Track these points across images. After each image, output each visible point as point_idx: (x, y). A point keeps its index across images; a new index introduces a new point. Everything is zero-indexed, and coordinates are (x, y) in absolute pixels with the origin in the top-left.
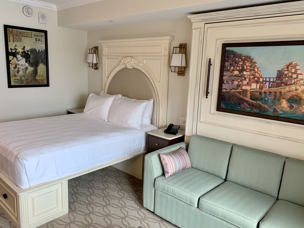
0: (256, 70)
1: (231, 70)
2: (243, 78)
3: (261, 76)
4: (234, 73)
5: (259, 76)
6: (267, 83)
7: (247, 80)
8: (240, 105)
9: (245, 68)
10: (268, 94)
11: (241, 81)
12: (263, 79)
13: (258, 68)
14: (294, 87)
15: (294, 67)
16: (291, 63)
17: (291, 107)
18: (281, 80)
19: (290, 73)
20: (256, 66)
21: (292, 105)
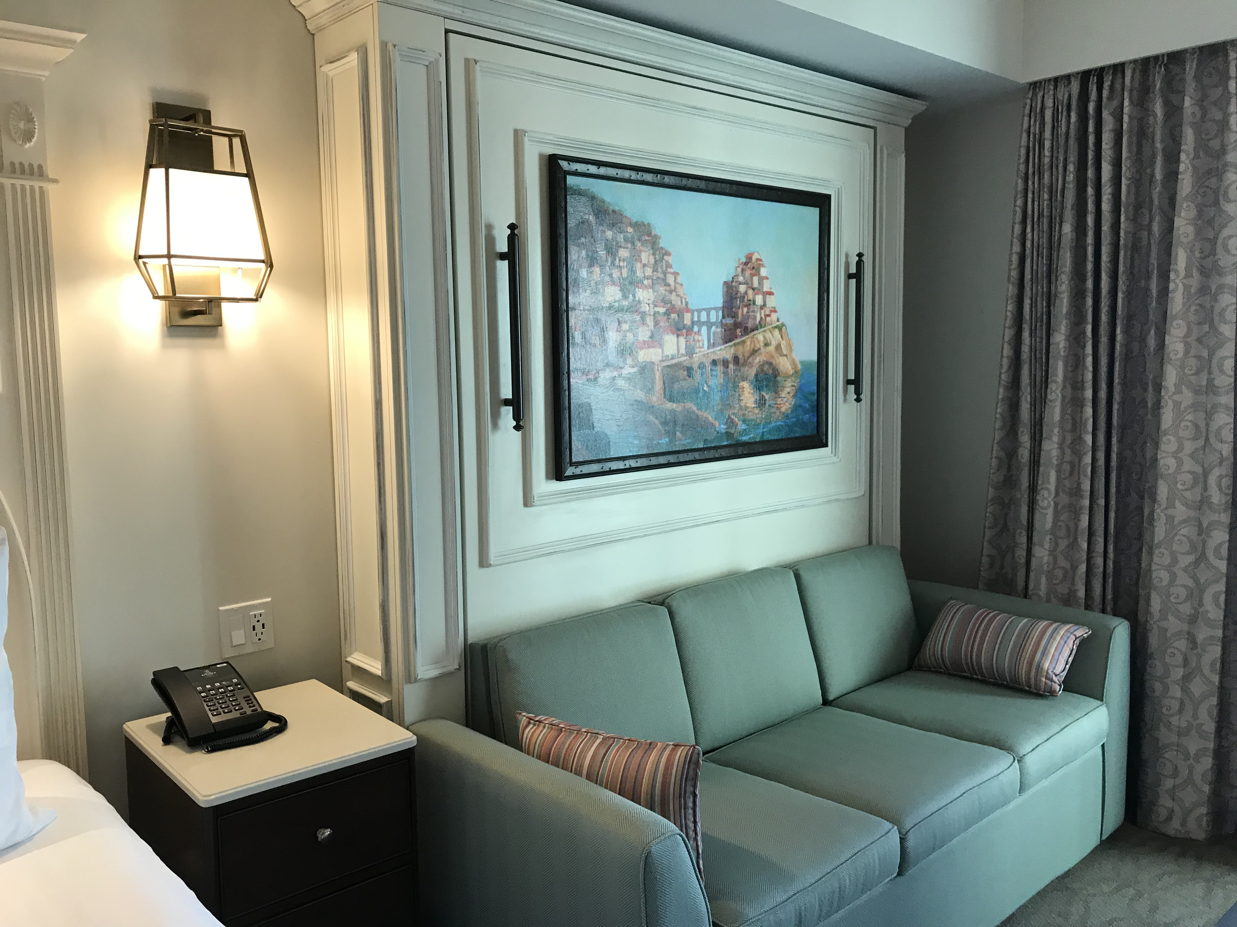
0: (671, 279)
1: (593, 284)
2: (638, 318)
3: (687, 303)
4: (603, 295)
5: (682, 302)
6: (704, 329)
7: (650, 321)
9: (639, 274)
10: (709, 367)
11: (630, 329)
12: (692, 315)
13: (676, 274)
14: (761, 337)
15: (756, 270)
16: (749, 258)
17: (761, 403)
18: (735, 316)
19: (750, 292)
20: (669, 266)
21: (762, 398)
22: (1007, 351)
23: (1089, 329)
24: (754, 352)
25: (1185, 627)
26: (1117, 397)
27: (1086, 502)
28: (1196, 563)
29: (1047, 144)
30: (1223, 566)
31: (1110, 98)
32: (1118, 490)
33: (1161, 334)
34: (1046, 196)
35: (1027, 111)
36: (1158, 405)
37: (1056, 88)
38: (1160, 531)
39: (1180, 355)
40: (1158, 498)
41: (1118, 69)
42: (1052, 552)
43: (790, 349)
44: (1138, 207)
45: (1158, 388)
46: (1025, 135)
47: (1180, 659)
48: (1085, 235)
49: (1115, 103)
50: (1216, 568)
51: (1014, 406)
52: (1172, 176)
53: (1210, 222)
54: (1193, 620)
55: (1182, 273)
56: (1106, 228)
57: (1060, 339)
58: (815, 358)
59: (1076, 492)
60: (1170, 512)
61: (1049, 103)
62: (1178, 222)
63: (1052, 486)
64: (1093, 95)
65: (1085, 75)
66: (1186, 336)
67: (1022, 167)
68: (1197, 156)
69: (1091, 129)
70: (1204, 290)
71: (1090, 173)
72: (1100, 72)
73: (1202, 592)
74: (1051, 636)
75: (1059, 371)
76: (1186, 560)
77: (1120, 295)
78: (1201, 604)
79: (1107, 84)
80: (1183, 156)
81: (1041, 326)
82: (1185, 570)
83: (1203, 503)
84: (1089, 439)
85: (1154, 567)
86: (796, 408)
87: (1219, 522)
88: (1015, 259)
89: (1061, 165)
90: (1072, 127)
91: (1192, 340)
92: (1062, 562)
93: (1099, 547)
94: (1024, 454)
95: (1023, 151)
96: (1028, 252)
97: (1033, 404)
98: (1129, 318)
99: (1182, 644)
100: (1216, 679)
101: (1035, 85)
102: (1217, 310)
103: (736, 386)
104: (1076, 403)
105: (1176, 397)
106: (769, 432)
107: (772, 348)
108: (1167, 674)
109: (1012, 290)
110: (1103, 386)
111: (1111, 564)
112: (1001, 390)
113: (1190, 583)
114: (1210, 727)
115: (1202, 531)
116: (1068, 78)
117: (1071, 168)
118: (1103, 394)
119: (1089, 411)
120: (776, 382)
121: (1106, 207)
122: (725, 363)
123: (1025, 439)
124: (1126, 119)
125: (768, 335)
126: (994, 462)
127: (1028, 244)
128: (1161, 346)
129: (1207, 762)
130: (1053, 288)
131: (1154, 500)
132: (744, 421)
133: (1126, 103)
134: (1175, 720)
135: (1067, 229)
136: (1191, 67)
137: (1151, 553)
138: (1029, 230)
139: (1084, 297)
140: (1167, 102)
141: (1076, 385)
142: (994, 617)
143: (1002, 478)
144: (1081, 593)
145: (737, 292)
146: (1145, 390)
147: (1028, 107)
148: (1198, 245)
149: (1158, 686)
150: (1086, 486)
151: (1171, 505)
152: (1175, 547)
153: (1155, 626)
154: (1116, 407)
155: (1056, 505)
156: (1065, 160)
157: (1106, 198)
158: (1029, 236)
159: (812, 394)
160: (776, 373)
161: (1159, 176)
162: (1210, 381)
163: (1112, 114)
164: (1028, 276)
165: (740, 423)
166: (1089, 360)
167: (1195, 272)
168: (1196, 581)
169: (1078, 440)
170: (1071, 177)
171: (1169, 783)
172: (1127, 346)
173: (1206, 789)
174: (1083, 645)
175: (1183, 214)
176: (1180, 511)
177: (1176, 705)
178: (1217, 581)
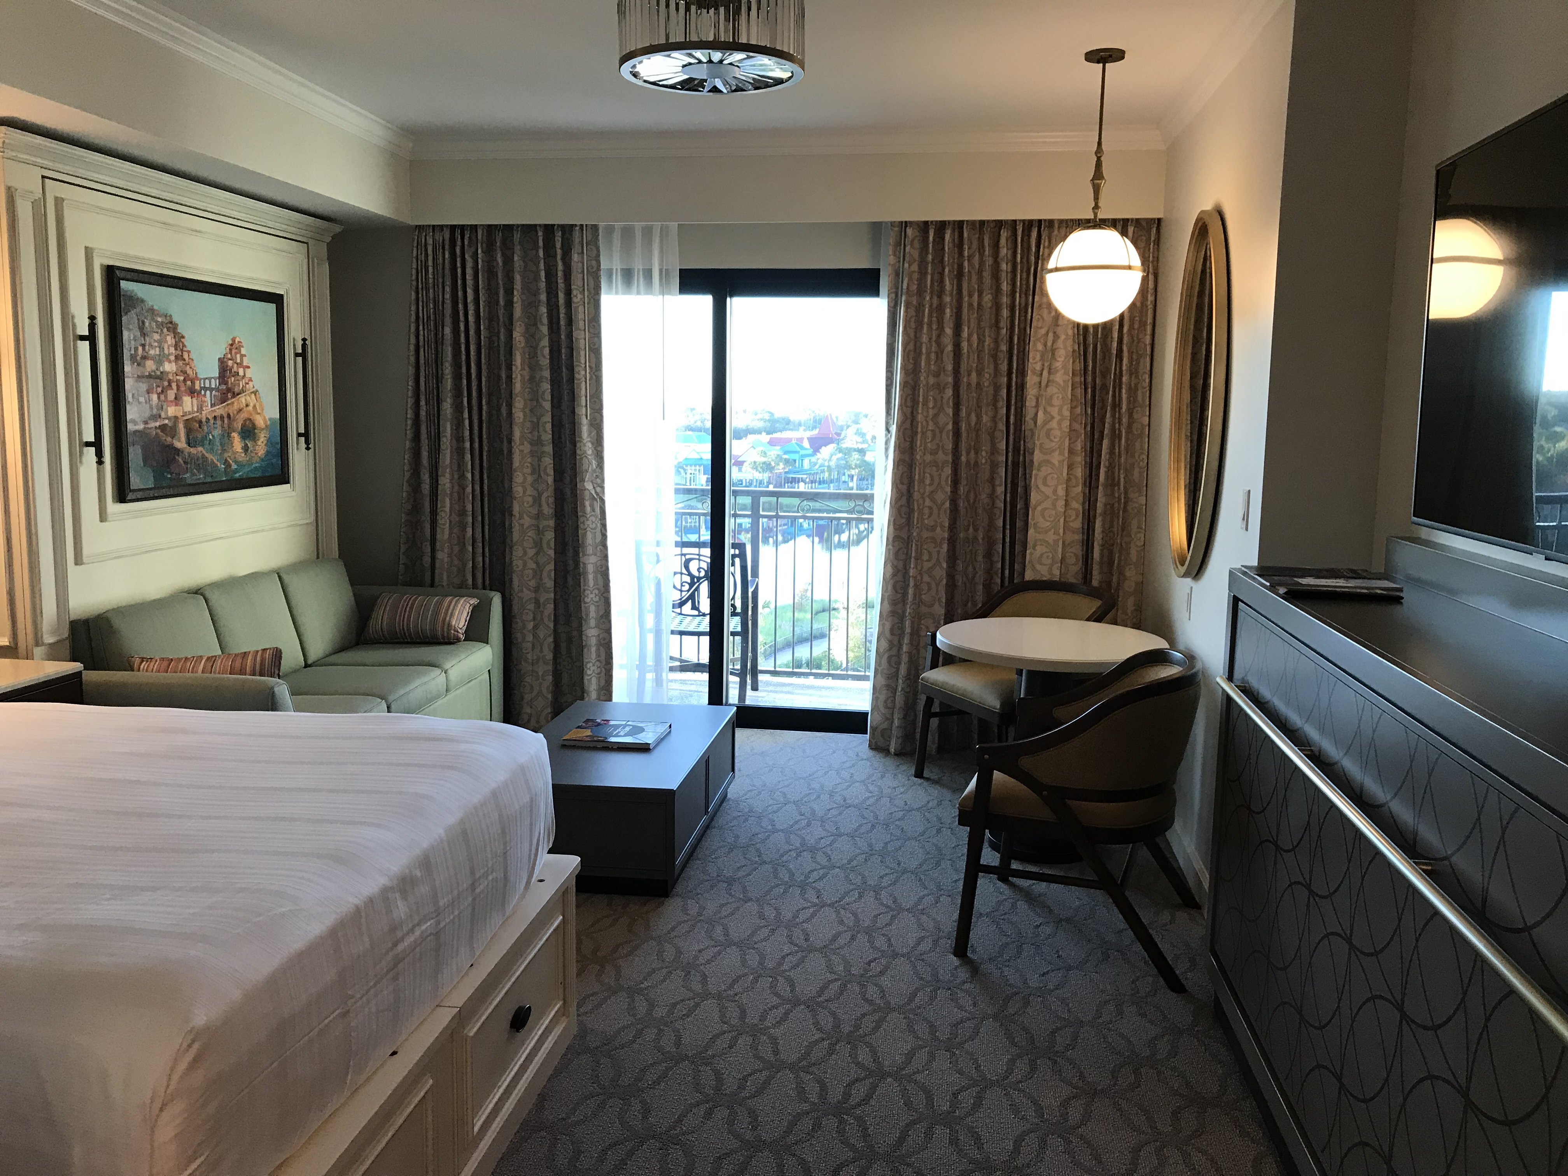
0: (186, 356)
1: (138, 358)
2: (166, 383)
3: (196, 374)
4: (144, 366)
5: (193, 373)
6: (208, 392)
7: (174, 385)
8: (168, 467)
9: (166, 352)
10: (212, 421)
11: (162, 391)
12: (200, 382)
13: (189, 352)
14: (243, 400)
15: (238, 349)
16: (234, 340)
17: (246, 449)
18: (226, 383)
19: (235, 365)
20: (184, 346)
21: (246, 445)
22: (410, 414)
23: (465, 400)
24: (240, 410)
25: (533, 595)
26: (485, 448)
27: (470, 519)
28: (537, 554)
29: (431, 270)
30: (552, 553)
31: (470, 246)
32: (489, 511)
33: (510, 406)
34: (431, 306)
35: (415, 245)
36: (510, 452)
37: (433, 231)
38: (516, 536)
39: (521, 420)
40: (514, 513)
41: (474, 228)
42: (450, 555)
43: (263, 410)
44: (490, 320)
45: (510, 441)
46: (415, 260)
47: (531, 616)
48: (459, 336)
49: (473, 249)
50: (549, 555)
51: (416, 454)
52: (510, 304)
53: (533, 336)
54: (537, 590)
55: (520, 367)
56: (472, 332)
57: (447, 407)
58: (278, 417)
59: (462, 513)
60: (521, 522)
61: (430, 241)
62: (516, 335)
63: (447, 509)
64: (459, 243)
65: (453, 228)
66: (524, 409)
67: (414, 283)
68: (523, 293)
69: (459, 265)
70: (532, 379)
71: (460, 293)
72: (462, 228)
73: (541, 571)
74: (455, 605)
75: (447, 429)
76: (531, 552)
77: (484, 379)
78: (541, 579)
79: (467, 236)
80: (515, 293)
81: (433, 397)
82: (531, 559)
83: (539, 516)
84: (469, 476)
85: (514, 558)
86: (268, 453)
87: (549, 526)
88: (412, 347)
89: (440, 286)
90: (447, 262)
91: (527, 410)
92: (456, 562)
93: (479, 550)
94: (426, 488)
95: (414, 271)
96: (421, 343)
97: (430, 452)
98: (490, 395)
99: (531, 606)
100: (551, 625)
101: (420, 228)
102: (540, 393)
103: (229, 436)
104: (459, 452)
105: (521, 448)
106: (251, 471)
107: (250, 408)
108: (524, 627)
109: (412, 370)
110: (477, 440)
111: (487, 560)
112: (408, 443)
113: (534, 566)
114: (550, 656)
115: (540, 532)
116: (441, 227)
117: (448, 289)
118: (477, 445)
119: (468, 457)
120: (254, 434)
121: (471, 319)
122: (222, 417)
123: (426, 477)
124: (480, 261)
125: (248, 398)
126: (404, 494)
127: (421, 338)
128: (510, 414)
129: (550, 678)
130: (440, 372)
131: (511, 515)
132: (236, 462)
133: (480, 251)
134: (529, 656)
135: (448, 331)
136: (517, 236)
137: (511, 548)
138: (421, 328)
139: (461, 379)
140: (503, 254)
141: (459, 439)
142: (417, 598)
143: (410, 507)
144: (470, 582)
145: (227, 366)
146: (502, 442)
147: (416, 242)
148: (527, 350)
149: (519, 635)
150: (469, 507)
151: (521, 518)
152: (525, 544)
153: (516, 597)
154: (485, 454)
155: (450, 521)
156: (443, 283)
157: (471, 312)
158: (421, 333)
159: (277, 443)
160: (254, 427)
161: (502, 303)
162: (539, 437)
163: (472, 257)
164: (422, 361)
165: (233, 464)
166: (467, 422)
167: (527, 369)
168: (537, 563)
169: (462, 476)
170: (447, 296)
171: (528, 697)
172: (489, 412)
173: (550, 696)
174: (475, 609)
175: (518, 329)
176: (527, 521)
177: (530, 645)
178: (549, 563)
